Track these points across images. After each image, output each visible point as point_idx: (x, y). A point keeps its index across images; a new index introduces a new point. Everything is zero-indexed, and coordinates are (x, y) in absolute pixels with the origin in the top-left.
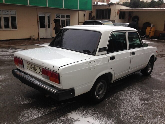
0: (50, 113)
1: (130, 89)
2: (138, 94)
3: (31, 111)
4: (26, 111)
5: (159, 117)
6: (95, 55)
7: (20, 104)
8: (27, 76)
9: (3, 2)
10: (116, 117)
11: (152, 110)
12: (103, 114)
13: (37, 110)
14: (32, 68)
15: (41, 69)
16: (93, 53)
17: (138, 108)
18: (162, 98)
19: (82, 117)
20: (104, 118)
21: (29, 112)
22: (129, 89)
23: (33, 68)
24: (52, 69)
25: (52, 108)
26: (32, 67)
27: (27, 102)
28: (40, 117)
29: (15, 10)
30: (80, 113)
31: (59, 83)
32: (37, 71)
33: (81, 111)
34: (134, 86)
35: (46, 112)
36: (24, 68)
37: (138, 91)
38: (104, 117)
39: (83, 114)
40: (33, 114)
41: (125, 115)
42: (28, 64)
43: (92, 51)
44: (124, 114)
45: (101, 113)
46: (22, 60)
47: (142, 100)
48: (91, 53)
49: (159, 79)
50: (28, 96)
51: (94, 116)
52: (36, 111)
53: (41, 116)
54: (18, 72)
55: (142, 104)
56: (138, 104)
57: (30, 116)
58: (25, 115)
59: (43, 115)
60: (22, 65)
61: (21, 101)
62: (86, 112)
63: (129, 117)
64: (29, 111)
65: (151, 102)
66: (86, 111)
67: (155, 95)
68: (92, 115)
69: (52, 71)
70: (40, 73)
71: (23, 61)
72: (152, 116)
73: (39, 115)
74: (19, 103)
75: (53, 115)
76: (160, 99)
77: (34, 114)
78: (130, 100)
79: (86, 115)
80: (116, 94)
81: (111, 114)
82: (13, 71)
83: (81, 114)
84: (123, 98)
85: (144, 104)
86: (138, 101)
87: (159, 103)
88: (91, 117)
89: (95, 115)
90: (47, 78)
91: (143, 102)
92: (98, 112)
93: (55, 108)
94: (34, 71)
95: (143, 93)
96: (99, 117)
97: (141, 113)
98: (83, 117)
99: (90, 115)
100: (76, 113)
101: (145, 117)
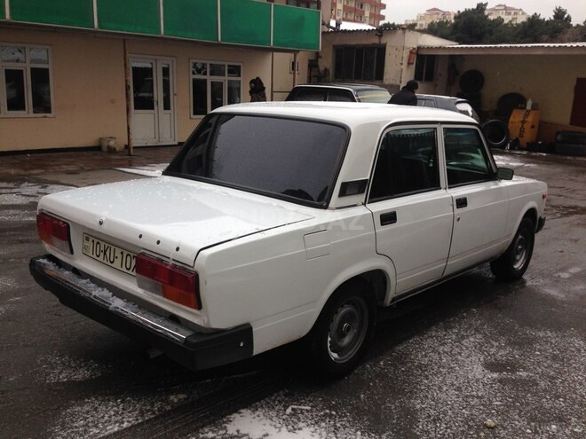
0: (163, 416)
1: (451, 328)
2: (480, 348)
3: (96, 409)
4: (79, 408)
5: (554, 427)
6: (326, 208)
7: (57, 384)
8: (82, 283)
9: (5, 18)
10: (400, 430)
11: (528, 404)
12: (354, 419)
13: (118, 406)
14: (102, 254)
15: (132, 255)
16: (321, 202)
17: (478, 397)
18: (562, 360)
19: (280, 428)
20: (359, 433)
21: (88, 412)
22: (448, 328)
23: (105, 254)
24: (171, 257)
25: (172, 397)
26: (103, 249)
27: (81, 375)
28: (126, 429)
29: (47, 47)
30: (273, 413)
31: (198, 305)
32: (117, 264)
33: (277, 408)
34: (463, 318)
35: (148, 411)
36: (72, 252)
37: (480, 336)
38: (357, 430)
39: (284, 417)
40: (103, 417)
41: (434, 420)
42: (87, 239)
43: (315, 194)
44: (429, 416)
45: (346, 416)
46: (64, 223)
47: (491, 366)
48: (311, 199)
49: (553, 292)
50: (84, 353)
51: (323, 424)
52: (113, 406)
53: (133, 426)
54: (51, 268)
55: (494, 380)
56: (477, 381)
57: (90, 424)
58: (73, 422)
59: (140, 421)
60: (65, 243)
61: (60, 373)
62: (293, 409)
63: (447, 428)
64: (86, 408)
65: (523, 374)
66: (296, 407)
67: (540, 350)
68: (316, 423)
69: (171, 262)
70: (130, 272)
71: (68, 226)
72: (529, 424)
73: (123, 423)
74: (52, 379)
75: (174, 423)
76: (557, 365)
77: (106, 418)
78: (452, 368)
79: (292, 423)
80: (400, 348)
81: (383, 417)
82: (33, 264)
83: (274, 419)
84: (425, 361)
85: (500, 381)
86: (478, 371)
87: (554, 378)
88: (312, 429)
89: (327, 421)
90: (154, 290)
91: (495, 375)
92: (337, 413)
93: (182, 396)
94: (109, 264)
95: (496, 344)
96: (342, 429)
97: (488, 415)
98: (284, 429)
99: (309, 422)
100: (257, 413)
101: (505, 428)
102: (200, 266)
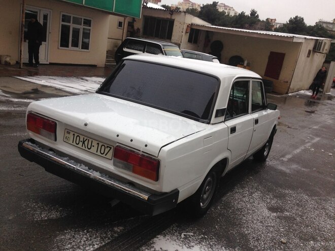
0: (115, 241)
1: (245, 187)
2: (262, 199)
3: (74, 237)
4: (63, 237)
5: (312, 242)
6: (209, 123)
7: (42, 221)
10: (243, 246)
11: (296, 230)
12: (218, 240)
13: (86, 234)
14: (81, 143)
15: (106, 145)
17: (272, 227)
18: (302, 206)
19: (182, 246)
20: (224, 248)
21: (70, 239)
22: (243, 187)
23: (84, 143)
24: (141, 150)
25: (116, 229)
26: (82, 140)
27: (54, 215)
28: (97, 249)
30: (175, 238)
32: (94, 150)
33: (176, 234)
34: (248, 182)
35: (105, 237)
36: (56, 140)
37: (259, 192)
38: (222, 246)
39: (182, 239)
40: (80, 242)
41: (257, 240)
42: (69, 133)
44: (254, 238)
45: (213, 238)
46: (53, 122)
47: (272, 209)
49: (283, 168)
50: (51, 200)
51: (204, 243)
52: (83, 235)
53: (100, 247)
55: (275, 217)
56: (268, 217)
57: (75, 247)
58: (64, 246)
59: (104, 244)
60: (53, 134)
61: (41, 214)
62: (184, 235)
63: (265, 244)
64: (68, 236)
65: (288, 214)
66: (185, 233)
67: (290, 201)
68: (200, 243)
69: (141, 153)
70: (104, 155)
71: (56, 124)
72: (300, 241)
73: (94, 245)
74: (37, 218)
75: (123, 244)
76: (301, 209)
77: (83, 242)
78: (253, 210)
79: (186, 241)
80: (224, 199)
81: (231, 239)
82: (20, 144)
83: (177, 241)
84: (239, 206)
85: (278, 217)
86: (266, 212)
87: (302, 216)
88: (199, 246)
89: (205, 241)
91: (275, 214)
92: (208, 237)
93: (121, 228)
94: (88, 150)
95: (268, 197)
96: (214, 246)
97: (281, 236)
98: (184, 246)
99: (196, 242)
100: (167, 237)
101: (291, 243)
102: (162, 156)
